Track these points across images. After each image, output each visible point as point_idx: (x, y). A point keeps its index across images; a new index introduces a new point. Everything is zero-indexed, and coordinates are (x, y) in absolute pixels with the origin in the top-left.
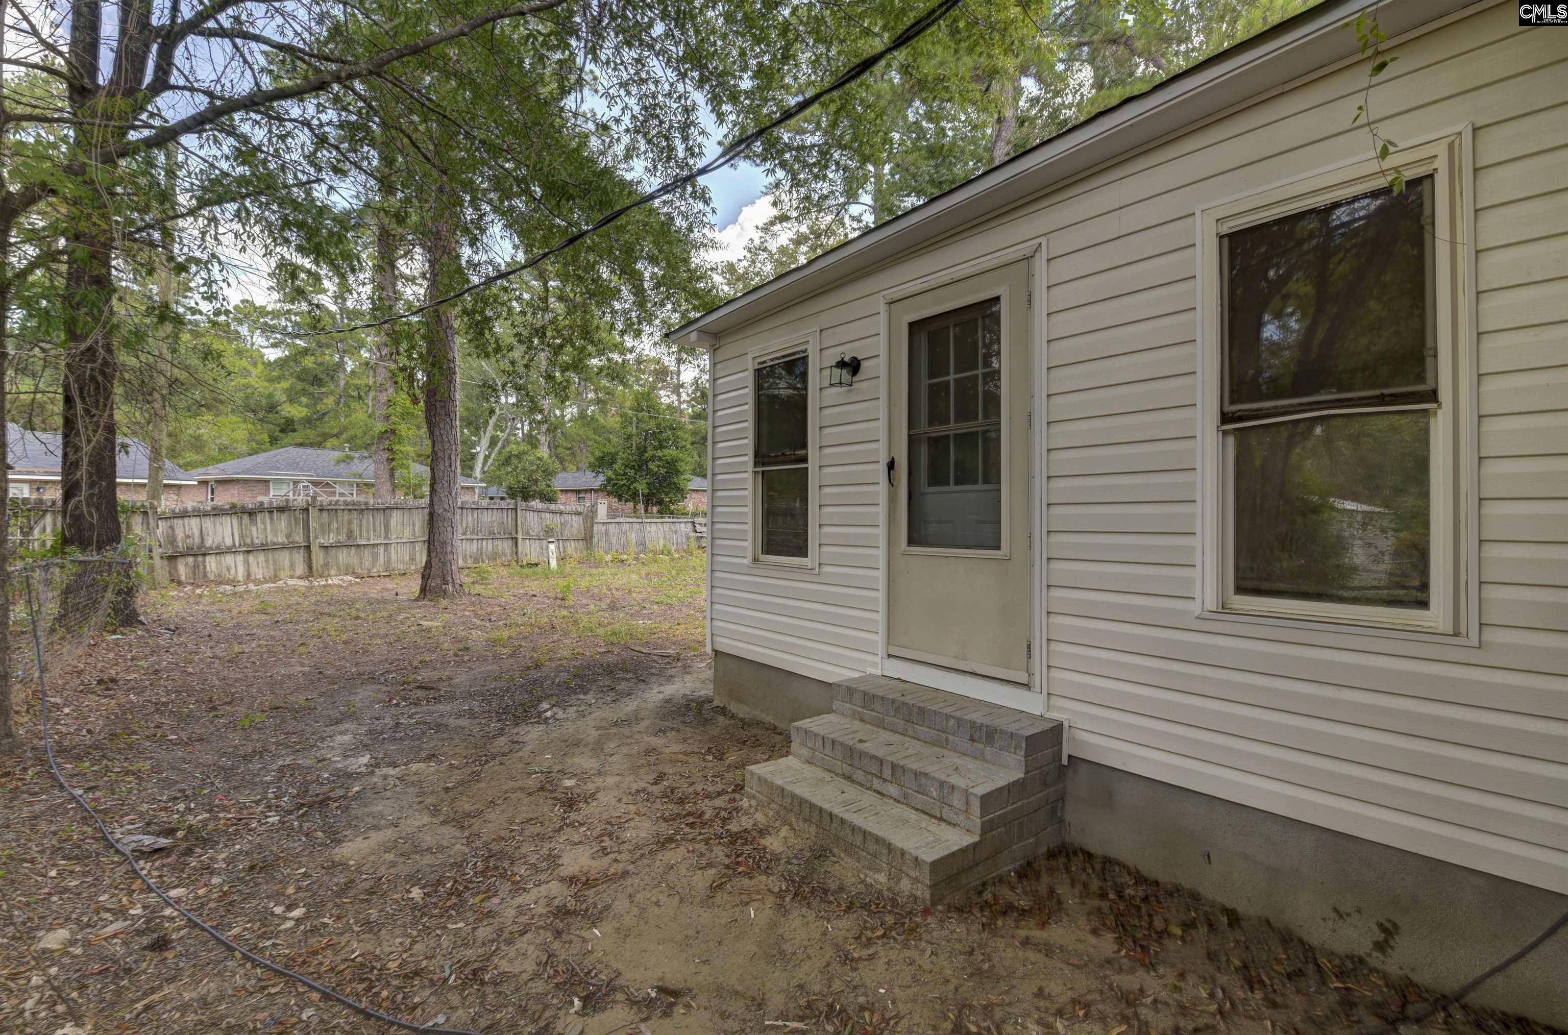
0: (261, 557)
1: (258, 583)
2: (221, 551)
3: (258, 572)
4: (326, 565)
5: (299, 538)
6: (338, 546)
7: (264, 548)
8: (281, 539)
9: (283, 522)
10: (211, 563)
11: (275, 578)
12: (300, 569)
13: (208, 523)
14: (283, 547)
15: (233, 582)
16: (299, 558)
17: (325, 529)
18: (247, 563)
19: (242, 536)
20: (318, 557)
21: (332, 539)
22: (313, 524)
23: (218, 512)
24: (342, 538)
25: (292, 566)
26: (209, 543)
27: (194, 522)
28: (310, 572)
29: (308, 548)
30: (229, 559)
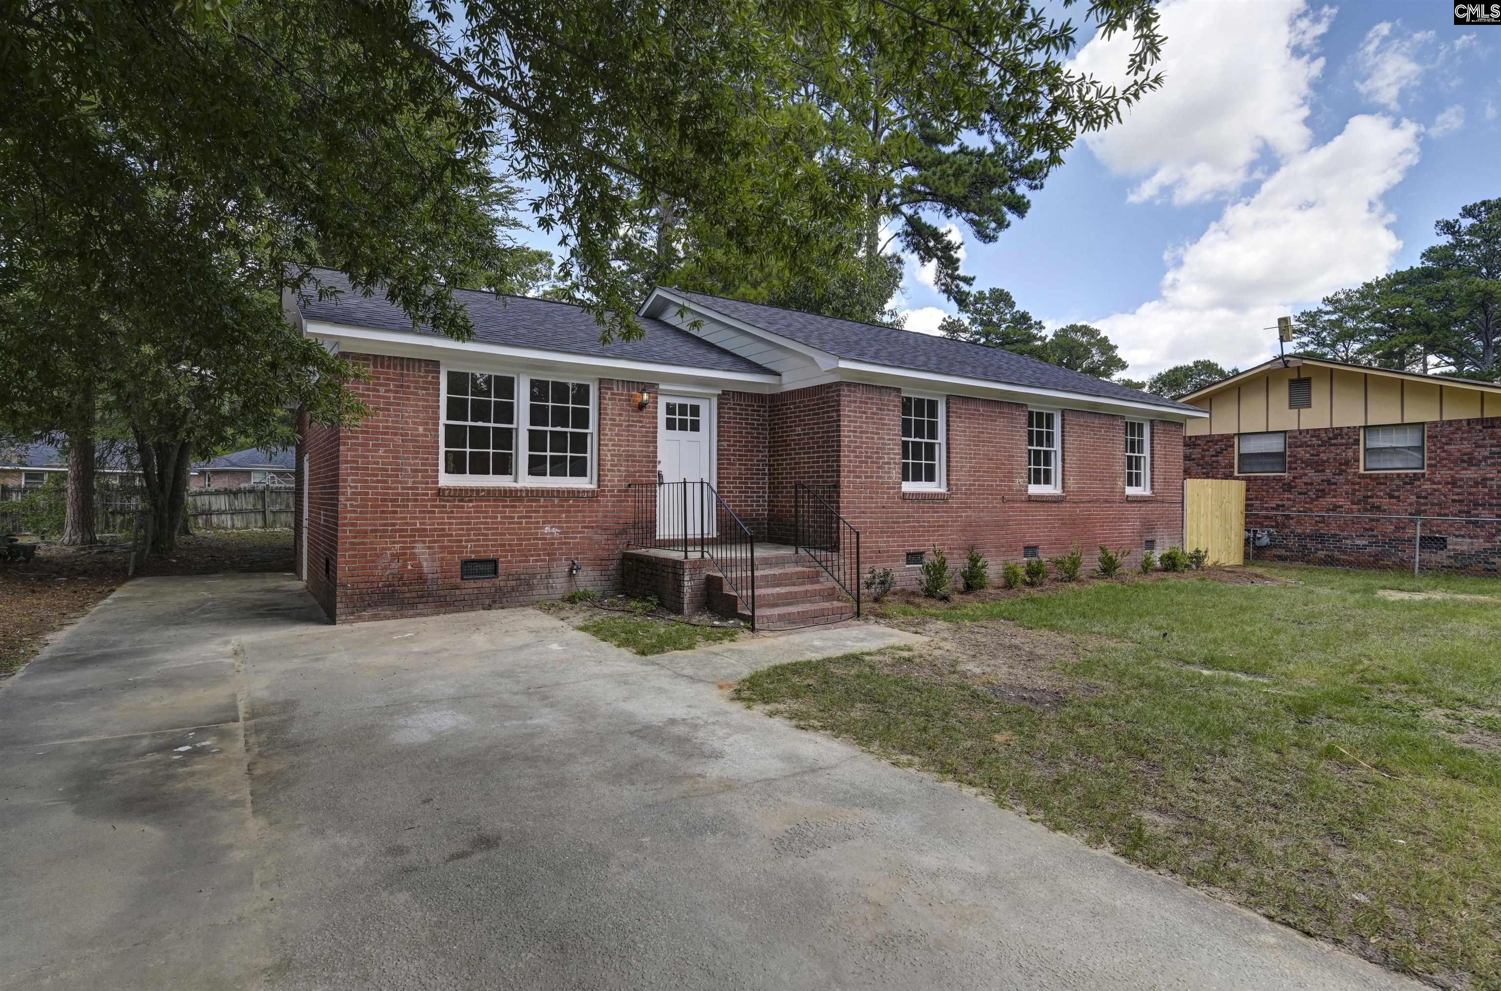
0: (240, 517)
1: (237, 529)
2: (220, 513)
3: (238, 524)
4: (274, 521)
5: (259, 506)
6: (281, 511)
7: (241, 512)
8: (250, 507)
9: (251, 499)
10: (215, 519)
11: (247, 527)
12: (260, 524)
13: (213, 498)
14: (251, 511)
15: (225, 528)
16: (259, 517)
17: (274, 502)
18: (232, 519)
19: (230, 505)
20: (270, 517)
21: (277, 507)
22: (267, 499)
23: (217, 493)
24: (283, 507)
25: (256, 522)
26: (214, 508)
27: (206, 498)
28: (265, 526)
29: (264, 512)
30: (223, 516)
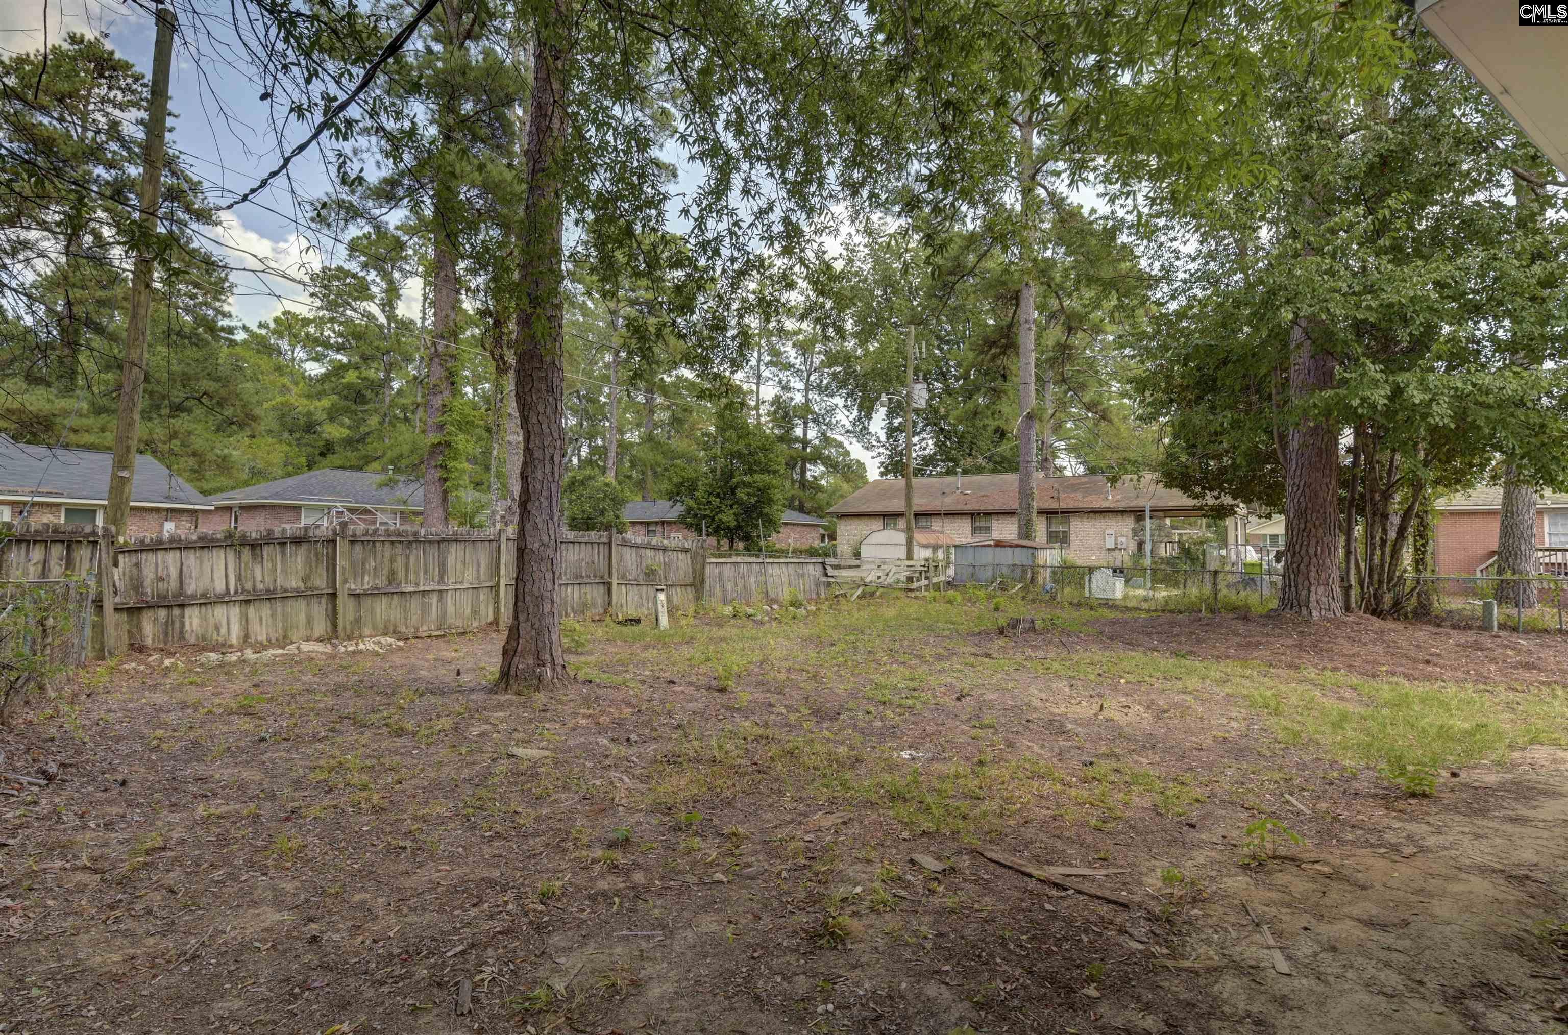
0: (266, 610)
1: (260, 647)
2: (207, 601)
3: (260, 633)
4: (358, 621)
5: (320, 581)
6: (376, 593)
7: (271, 596)
8: (294, 583)
9: (298, 559)
10: (193, 619)
11: (284, 641)
12: (321, 627)
13: (191, 559)
14: (298, 595)
15: (222, 647)
16: (320, 609)
17: (358, 570)
18: (245, 620)
19: (239, 578)
20: (347, 610)
21: (367, 583)
22: (341, 562)
23: (206, 544)
24: (381, 582)
25: (309, 621)
26: (191, 588)
27: (172, 558)
28: (333, 634)
29: (334, 596)
30: (220, 612)
